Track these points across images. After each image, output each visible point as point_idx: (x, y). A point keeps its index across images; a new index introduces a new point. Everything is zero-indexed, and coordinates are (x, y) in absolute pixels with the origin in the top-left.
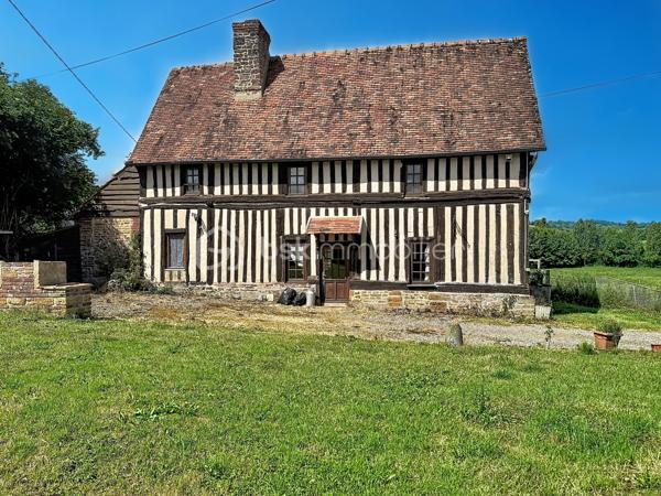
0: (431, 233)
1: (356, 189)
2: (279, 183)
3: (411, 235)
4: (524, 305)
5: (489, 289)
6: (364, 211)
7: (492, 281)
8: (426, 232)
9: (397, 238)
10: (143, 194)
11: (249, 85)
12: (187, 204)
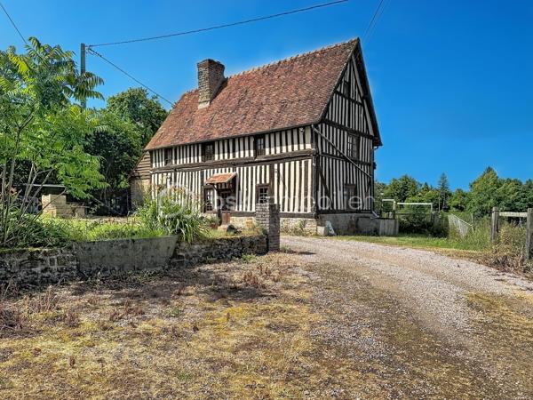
0: (268, 182)
1: (234, 156)
2: (202, 155)
3: (258, 182)
4: (311, 225)
5: (293, 216)
6: (237, 169)
7: (296, 211)
8: (265, 181)
9: (252, 185)
10: (152, 166)
11: (205, 99)
12: (167, 170)
